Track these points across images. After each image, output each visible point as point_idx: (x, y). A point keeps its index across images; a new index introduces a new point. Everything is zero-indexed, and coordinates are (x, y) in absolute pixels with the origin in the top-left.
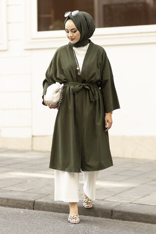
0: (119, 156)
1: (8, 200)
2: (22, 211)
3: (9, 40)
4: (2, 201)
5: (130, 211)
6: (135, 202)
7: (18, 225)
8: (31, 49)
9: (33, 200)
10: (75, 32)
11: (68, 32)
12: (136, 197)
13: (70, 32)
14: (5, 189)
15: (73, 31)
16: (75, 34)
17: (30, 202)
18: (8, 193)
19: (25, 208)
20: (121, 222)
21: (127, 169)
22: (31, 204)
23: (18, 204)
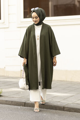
0: (64, 80)
1: (12, 102)
2: (19, 107)
3: (9, 23)
4: (9, 102)
5: (73, 107)
6: (75, 103)
7: (18, 114)
8: (20, 27)
9: (24, 102)
10: (37, 18)
11: (33, 18)
12: (75, 100)
13: (34, 18)
14: (10, 96)
15: (36, 17)
16: (37, 19)
17: (23, 103)
18: (12, 98)
19: (20, 106)
20: (68, 112)
21: (69, 86)
22: (24, 104)
23: (17, 103)
